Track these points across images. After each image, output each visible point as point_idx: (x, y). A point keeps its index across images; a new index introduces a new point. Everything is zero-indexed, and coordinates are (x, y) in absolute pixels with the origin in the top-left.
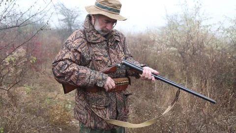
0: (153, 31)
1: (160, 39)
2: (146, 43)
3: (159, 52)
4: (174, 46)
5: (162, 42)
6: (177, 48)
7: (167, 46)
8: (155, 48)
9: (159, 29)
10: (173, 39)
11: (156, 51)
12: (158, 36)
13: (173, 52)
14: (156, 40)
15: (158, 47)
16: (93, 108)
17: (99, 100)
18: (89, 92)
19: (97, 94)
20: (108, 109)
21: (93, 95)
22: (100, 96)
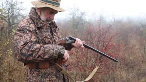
16: (47, 81)
17: (51, 74)
18: (41, 69)
19: (49, 70)
20: (58, 80)
21: (46, 71)
22: (51, 70)
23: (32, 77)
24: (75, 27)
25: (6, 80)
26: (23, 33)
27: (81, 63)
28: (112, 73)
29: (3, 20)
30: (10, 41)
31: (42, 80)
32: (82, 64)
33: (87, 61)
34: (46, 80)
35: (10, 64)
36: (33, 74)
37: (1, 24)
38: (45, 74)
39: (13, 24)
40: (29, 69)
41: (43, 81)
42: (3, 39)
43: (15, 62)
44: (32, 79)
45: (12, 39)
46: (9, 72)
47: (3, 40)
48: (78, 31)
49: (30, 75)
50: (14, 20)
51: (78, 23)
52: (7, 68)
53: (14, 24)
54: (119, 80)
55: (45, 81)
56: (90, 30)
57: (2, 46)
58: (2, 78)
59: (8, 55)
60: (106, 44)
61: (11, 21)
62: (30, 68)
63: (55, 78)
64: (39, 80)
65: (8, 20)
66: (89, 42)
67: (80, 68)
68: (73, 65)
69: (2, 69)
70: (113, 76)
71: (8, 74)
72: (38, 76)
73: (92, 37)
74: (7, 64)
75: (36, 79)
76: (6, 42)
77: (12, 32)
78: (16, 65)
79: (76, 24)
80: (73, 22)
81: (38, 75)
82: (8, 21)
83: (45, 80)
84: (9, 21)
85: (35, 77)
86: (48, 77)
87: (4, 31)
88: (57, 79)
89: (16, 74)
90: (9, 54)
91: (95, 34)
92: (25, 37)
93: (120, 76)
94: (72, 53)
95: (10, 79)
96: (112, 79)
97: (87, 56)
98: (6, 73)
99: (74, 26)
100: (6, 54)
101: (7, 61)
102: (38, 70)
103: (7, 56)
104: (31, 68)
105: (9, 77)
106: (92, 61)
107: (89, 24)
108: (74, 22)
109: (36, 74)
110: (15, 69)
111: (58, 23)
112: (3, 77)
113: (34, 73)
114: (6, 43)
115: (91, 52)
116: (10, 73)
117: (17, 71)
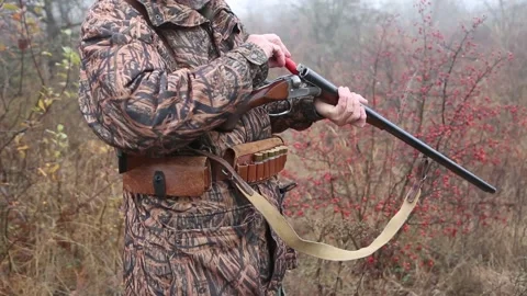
16: (199, 246)
17: (215, 218)
18: (177, 199)
19: (205, 202)
20: (244, 243)
21: (194, 205)
22: (215, 205)
23: (141, 229)
24: (321, 35)
25: (47, 246)
26: (111, 44)
27: (346, 186)
28: (477, 227)
29: (25, 9)
30: (58, 95)
31: (180, 242)
32: (348, 191)
33: (368, 177)
34: (196, 244)
35: (59, 184)
36: (144, 218)
37: (20, 26)
38: (191, 218)
39: (65, 24)
40: (131, 200)
41: (183, 244)
42: (29, 88)
43: (78, 177)
44: (143, 238)
45: (64, 89)
46: (58, 218)
47: (29, 93)
48: (336, 53)
49: (137, 224)
50: (69, 10)
51: (334, 20)
52: (49, 200)
53: (69, 26)
54: (507, 258)
55: (194, 246)
56: (388, 47)
57: (28, 116)
58: (32, 239)
59: (52, 150)
60: (456, 105)
61: (56, 13)
62: (133, 197)
63: (233, 237)
64: (170, 240)
65: (44, 8)
66: (378, 99)
67: (339, 206)
68: (313, 192)
69: (32, 208)
70: (481, 240)
71: (54, 225)
72: (164, 226)
73: (394, 77)
74: (48, 187)
75: (157, 236)
76: (40, 97)
77: (64, 58)
78: (83, 189)
79: (326, 21)
80: (313, 14)
81: (165, 222)
82: (44, 13)
83: (193, 242)
84: (50, 15)
85: (155, 229)
86: (205, 230)
87: (33, 57)
88: (240, 238)
89: (85, 225)
90: (58, 148)
91: (408, 63)
92: (123, 54)
93: (515, 243)
94: (309, 144)
95: (64, 245)
96: (476, 256)
97: (371, 156)
98: (45, 220)
99: (316, 31)
100: (43, 146)
101: (50, 175)
102: (163, 204)
103: (48, 154)
104: (139, 195)
105: (58, 235)
106: (392, 175)
107: (382, 22)
108: (317, 16)
109: (156, 218)
110: (80, 206)
111: (250, 19)
112: (37, 236)
113: (151, 213)
114: (41, 104)
115: (387, 141)
116: (61, 220)
117: (89, 213)
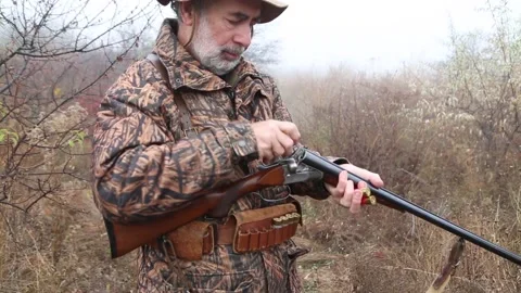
0: (416, 72)
1: (433, 90)
2: (397, 99)
3: (427, 121)
4: (467, 110)
5: (437, 98)
6: (473, 113)
7: (450, 108)
8: (420, 112)
9: (432, 67)
10: (465, 93)
11: (420, 120)
12: (427, 83)
13: (462, 123)
14: (423, 92)
15: (425, 111)
19: (205, 263)
22: (214, 267)
23: (145, 279)
26: (114, 116)
38: (190, 276)
44: (145, 287)
49: (143, 272)
75: (157, 289)
81: (166, 278)
109: (158, 271)
